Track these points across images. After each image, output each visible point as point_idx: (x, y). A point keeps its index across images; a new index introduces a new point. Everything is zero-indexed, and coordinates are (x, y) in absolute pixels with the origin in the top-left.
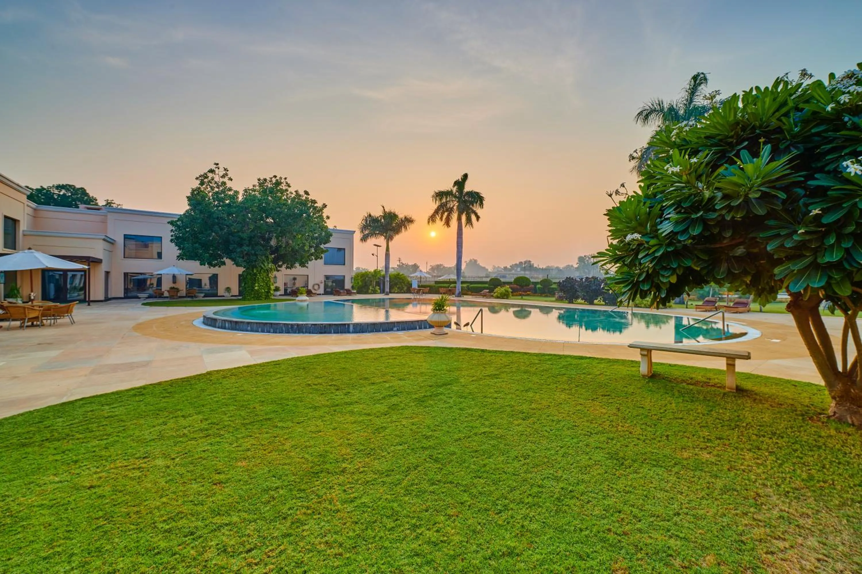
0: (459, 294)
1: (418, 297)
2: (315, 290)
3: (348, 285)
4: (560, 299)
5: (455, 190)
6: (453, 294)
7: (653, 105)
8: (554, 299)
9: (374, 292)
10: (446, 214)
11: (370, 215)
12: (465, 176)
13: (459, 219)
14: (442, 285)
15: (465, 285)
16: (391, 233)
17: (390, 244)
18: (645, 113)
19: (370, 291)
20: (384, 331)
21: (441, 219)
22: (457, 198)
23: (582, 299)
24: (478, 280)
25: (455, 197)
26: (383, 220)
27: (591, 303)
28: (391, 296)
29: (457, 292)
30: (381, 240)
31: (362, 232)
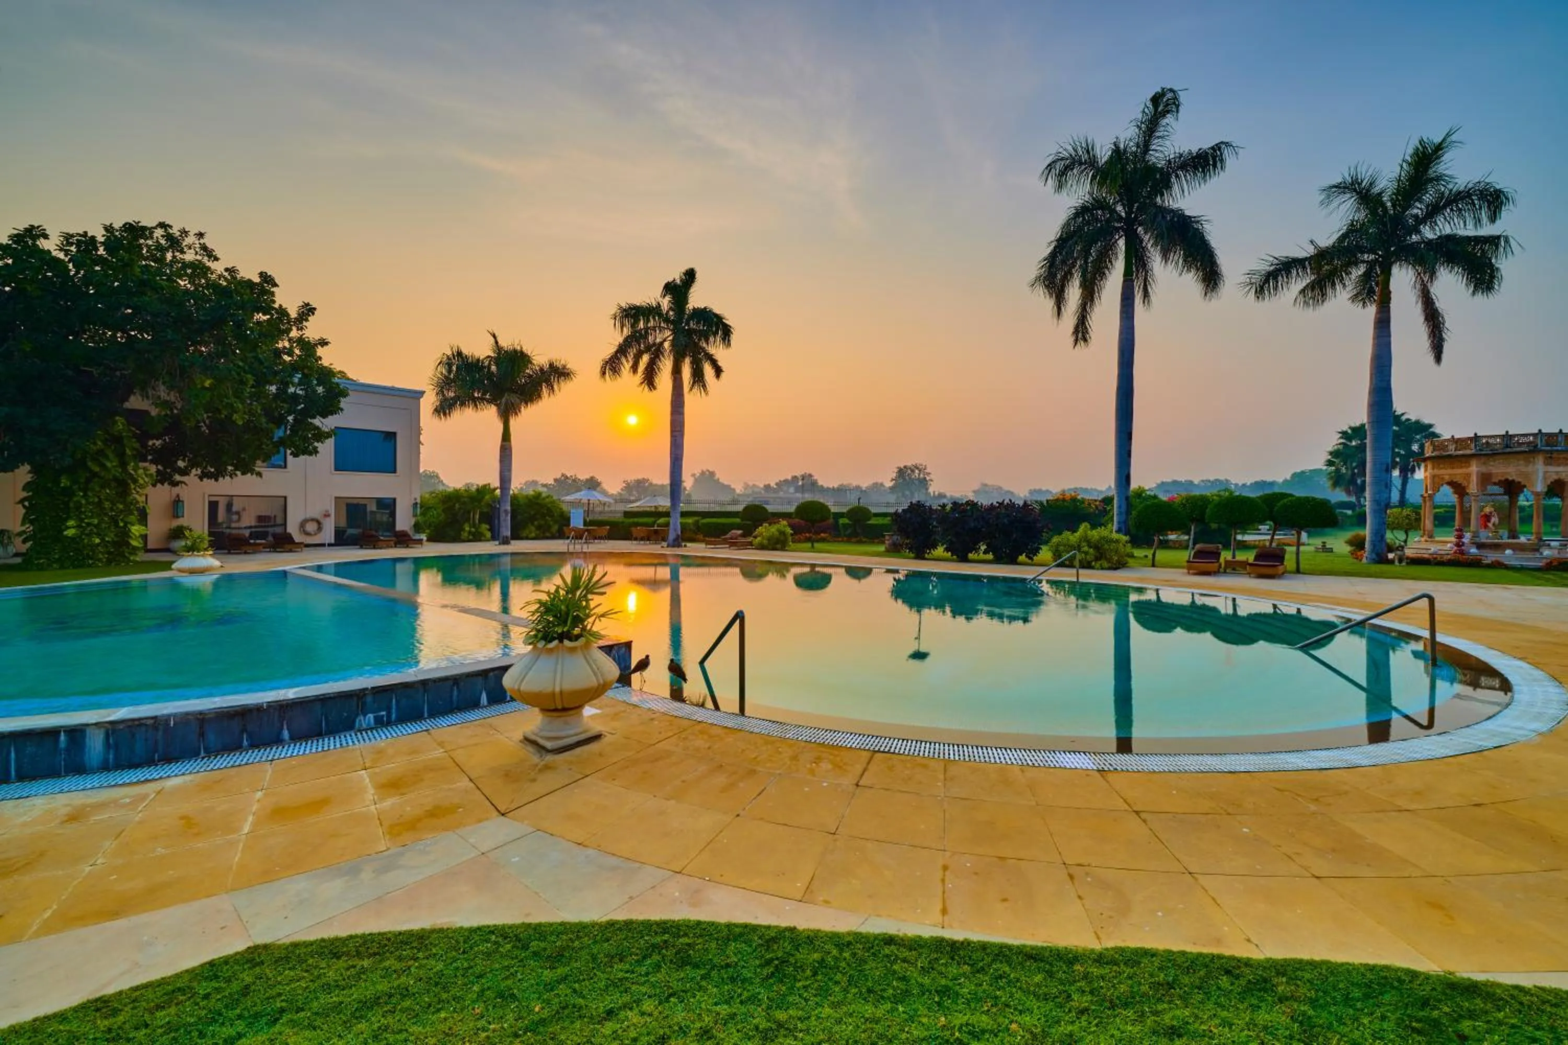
0: (676, 540)
1: (578, 548)
2: (308, 534)
3: (404, 521)
4: (895, 550)
5: (666, 303)
6: (664, 540)
7: (1075, 151)
8: (882, 548)
9: (477, 537)
10: (645, 358)
11: (460, 354)
12: (690, 275)
13: (677, 372)
14: (636, 520)
15: (690, 520)
16: (514, 398)
17: (513, 422)
18: (1059, 166)
19: (465, 535)
20: (297, 738)
21: (635, 368)
22: (673, 322)
23: (947, 550)
24: (718, 509)
25: (667, 320)
26: (493, 368)
27: (964, 559)
28: (518, 546)
29: (672, 536)
30: (489, 415)
31: (441, 392)
